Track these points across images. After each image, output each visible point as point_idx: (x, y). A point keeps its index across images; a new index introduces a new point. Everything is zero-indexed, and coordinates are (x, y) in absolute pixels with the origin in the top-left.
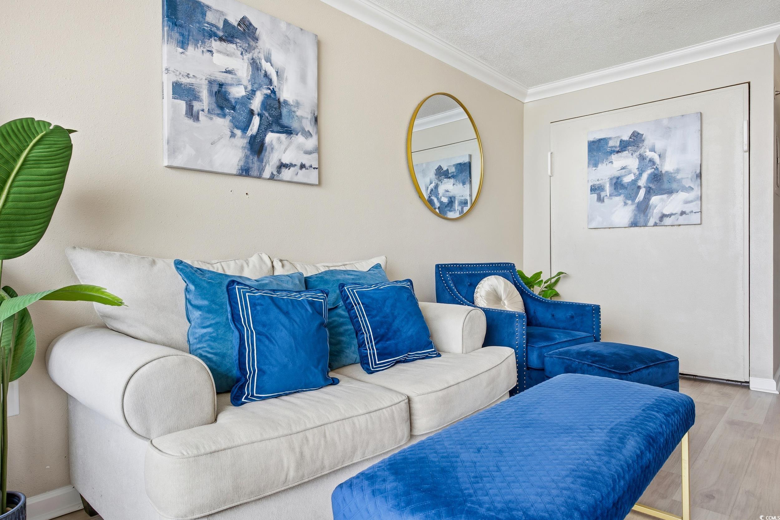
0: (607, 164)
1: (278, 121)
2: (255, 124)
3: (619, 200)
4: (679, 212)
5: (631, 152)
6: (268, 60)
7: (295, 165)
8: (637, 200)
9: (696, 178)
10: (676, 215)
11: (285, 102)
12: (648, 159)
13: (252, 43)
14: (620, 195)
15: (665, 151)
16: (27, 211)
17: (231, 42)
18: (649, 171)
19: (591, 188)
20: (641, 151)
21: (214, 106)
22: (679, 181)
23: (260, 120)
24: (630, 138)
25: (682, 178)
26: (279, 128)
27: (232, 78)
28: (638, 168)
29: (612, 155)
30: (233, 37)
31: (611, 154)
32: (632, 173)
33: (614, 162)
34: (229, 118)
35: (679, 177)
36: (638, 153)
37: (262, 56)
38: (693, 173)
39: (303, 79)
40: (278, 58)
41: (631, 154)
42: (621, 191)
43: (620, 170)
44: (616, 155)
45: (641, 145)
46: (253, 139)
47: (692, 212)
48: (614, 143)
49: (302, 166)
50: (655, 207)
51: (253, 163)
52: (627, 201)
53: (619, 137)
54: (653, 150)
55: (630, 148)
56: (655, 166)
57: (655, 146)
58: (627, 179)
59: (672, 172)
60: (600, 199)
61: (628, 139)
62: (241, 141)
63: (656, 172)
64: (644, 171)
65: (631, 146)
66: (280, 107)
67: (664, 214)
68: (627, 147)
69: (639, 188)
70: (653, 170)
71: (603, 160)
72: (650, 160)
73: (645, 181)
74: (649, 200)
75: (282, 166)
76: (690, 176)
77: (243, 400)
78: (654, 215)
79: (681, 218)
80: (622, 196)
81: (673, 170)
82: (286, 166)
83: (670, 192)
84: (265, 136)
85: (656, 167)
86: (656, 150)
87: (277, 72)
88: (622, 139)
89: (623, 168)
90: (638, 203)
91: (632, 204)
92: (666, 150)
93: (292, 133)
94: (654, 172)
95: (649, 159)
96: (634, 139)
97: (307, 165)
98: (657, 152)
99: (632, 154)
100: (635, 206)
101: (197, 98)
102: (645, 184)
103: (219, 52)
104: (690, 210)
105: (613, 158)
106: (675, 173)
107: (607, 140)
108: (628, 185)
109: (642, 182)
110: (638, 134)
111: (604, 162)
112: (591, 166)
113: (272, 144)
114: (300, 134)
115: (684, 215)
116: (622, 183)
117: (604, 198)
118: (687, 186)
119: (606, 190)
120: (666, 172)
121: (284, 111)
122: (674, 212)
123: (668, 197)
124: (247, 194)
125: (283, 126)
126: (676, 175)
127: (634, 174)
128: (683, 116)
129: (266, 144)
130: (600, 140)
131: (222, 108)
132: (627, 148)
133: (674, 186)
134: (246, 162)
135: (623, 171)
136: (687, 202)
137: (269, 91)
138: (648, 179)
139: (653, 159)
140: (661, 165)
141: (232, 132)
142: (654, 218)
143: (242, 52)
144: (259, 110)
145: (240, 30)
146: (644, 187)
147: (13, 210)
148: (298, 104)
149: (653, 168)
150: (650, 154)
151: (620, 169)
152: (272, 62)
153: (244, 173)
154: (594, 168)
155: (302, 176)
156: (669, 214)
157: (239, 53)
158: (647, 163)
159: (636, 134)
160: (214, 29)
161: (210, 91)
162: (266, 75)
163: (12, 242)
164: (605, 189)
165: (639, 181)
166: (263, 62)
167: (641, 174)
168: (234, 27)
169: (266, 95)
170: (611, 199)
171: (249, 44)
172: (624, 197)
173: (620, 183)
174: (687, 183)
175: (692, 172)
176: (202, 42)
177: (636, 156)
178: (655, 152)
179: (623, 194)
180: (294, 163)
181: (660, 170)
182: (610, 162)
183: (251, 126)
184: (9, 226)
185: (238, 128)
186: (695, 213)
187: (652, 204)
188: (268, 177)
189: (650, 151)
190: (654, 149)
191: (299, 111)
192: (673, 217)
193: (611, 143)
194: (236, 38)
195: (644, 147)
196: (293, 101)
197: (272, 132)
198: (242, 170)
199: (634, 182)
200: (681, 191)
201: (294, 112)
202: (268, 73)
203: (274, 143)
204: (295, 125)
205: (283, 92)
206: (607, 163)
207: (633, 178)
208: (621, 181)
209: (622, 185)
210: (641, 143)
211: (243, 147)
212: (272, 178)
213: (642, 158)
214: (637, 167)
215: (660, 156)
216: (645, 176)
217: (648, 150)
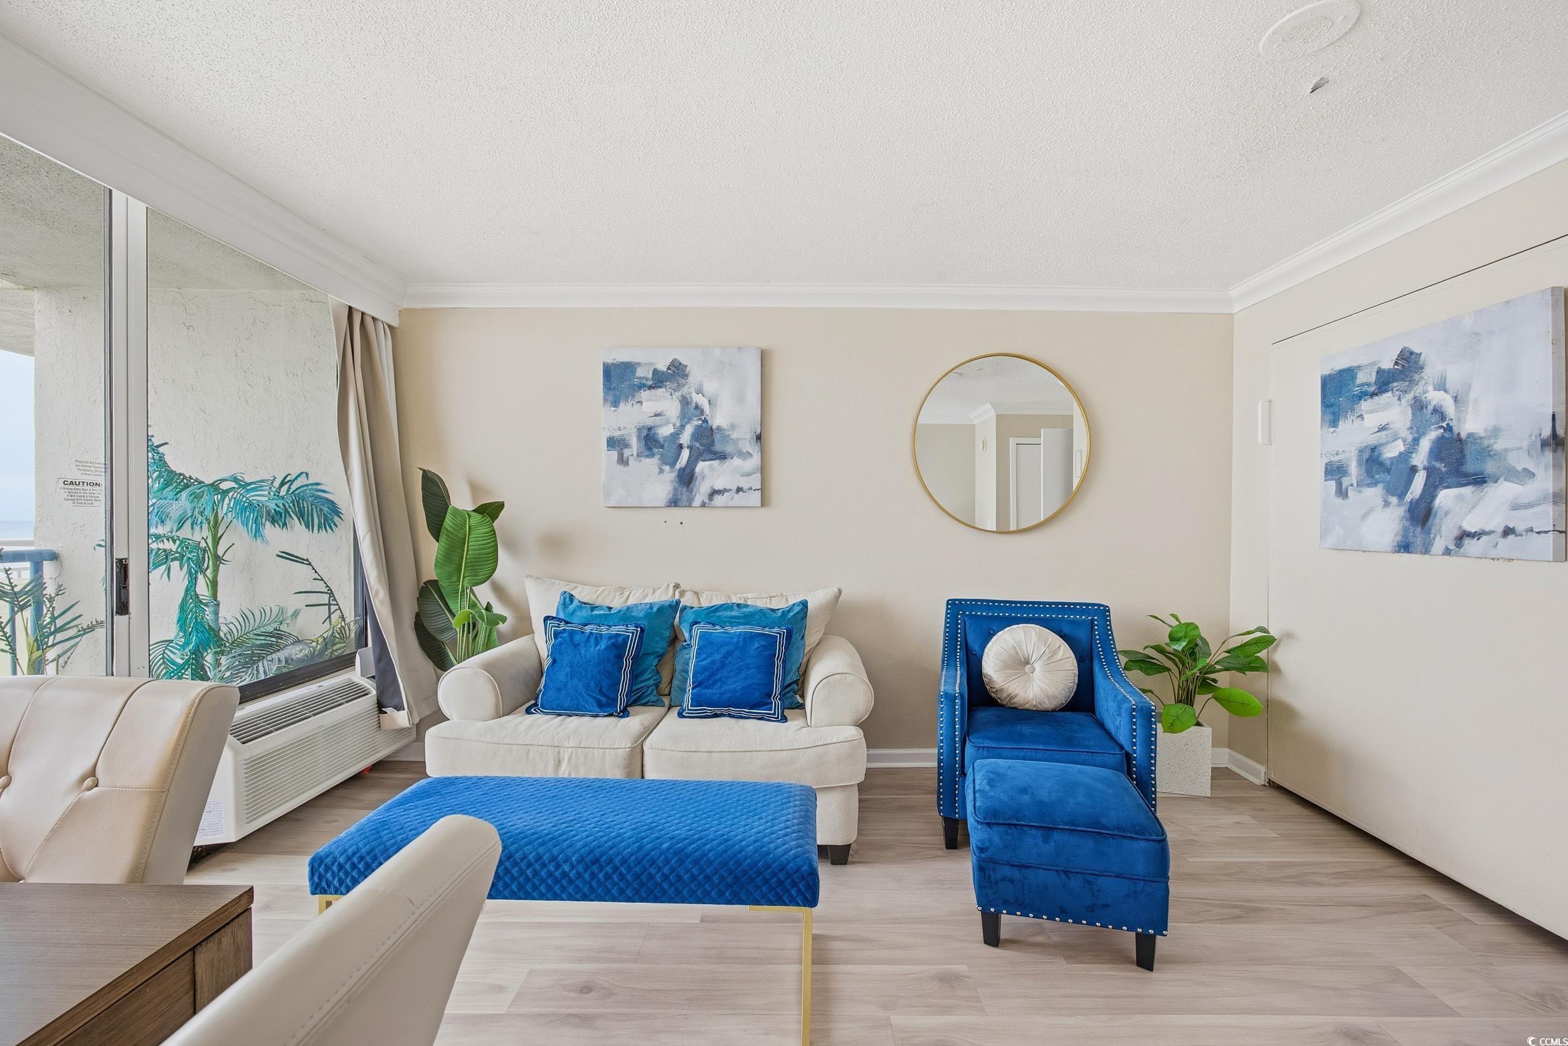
0: (1353, 420)
1: (710, 449)
2: (684, 456)
3: (1374, 494)
4: (1501, 529)
5: (1398, 393)
6: (699, 391)
7: (730, 490)
8: (1409, 497)
9: (1542, 449)
10: (1492, 535)
11: (719, 428)
12: (1430, 408)
13: (682, 381)
14: (1375, 484)
15: (1468, 387)
16: (481, 556)
17: (660, 387)
18: (1433, 434)
19: (1326, 469)
20: (1418, 390)
21: (643, 449)
22: (1499, 456)
23: (690, 452)
24: (1396, 363)
25: (1506, 450)
26: (711, 456)
27: (661, 420)
28: (1411, 428)
29: (1362, 401)
30: (662, 382)
31: (1360, 398)
32: (1399, 438)
33: (1365, 416)
34: (657, 457)
35: (1499, 446)
36: (1410, 396)
37: (692, 390)
38: (1533, 438)
39: (740, 399)
40: (710, 387)
41: (1396, 398)
42: (1377, 476)
43: (1378, 432)
44: (1369, 401)
45: (1416, 377)
46: (682, 470)
47: (1531, 530)
48: (1367, 377)
49: (739, 490)
50: (1447, 513)
51: (682, 494)
52: (1390, 497)
53: (1374, 363)
54: (1441, 386)
55: (1395, 384)
56: (1446, 423)
57: (1445, 378)
58: (1391, 452)
59: (1483, 434)
60: (1341, 493)
61: (1392, 367)
62: (670, 475)
63: (1447, 435)
64: (1424, 434)
65: (1397, 381)
66: (712, 435)
67: (1464, 531)
68: (1389, 383)
69: (1414, 470)
70: (1442, 431)
71: (1347, 412)
72: (1434, 410)
73: (1427, 454)
74: (1434, 497)
75: (714, 493)
76: (1525, 444)
77: (532, 710)
78: (1444, 529)
79: (1502, 542)
80: (1380, 486)
81: (1486, 430)
82: (719, 492)
83: (1479, 480)
84: (696, 466)
85: (1448, 424)
86: (1448, 386)
87: (710, 401)
88: (1380, 368)
89: (1382, 429)
90: (1411, 502)
91: (1399, 505)
92: (1470, 386)
93: (726, 458)
94: (1443, 437)
95: (1432, 408)
96: (1403, 366)
97: (745, 488)
98: (1451, 392)
99: (1399, 399)
100: (1404, 509)
101: (627, 446)
102: (1426, 463)
103: (649, 400)
104: (1527, 526)
105: (1363, 407)
106: (1489, 438)
107: (1353, 371)
108: (1392, 463)
109: (1420, 458)
110: (1412, 353)
111: (1348, 416)
112: (1327, 424)
113: (703, 473)
114: (735, 458)
115: (1511, 537)
116: (1380, 460)
117: (1347, 489)
118: (1520, 468)
119: (1351, 474)
120: (1470, 435)
121: (717, 437)
122: (1487, 529)
123: (1473, 492)
124: (681, 523)
125: (715, 453)
126: (1492, 441)
127: (1404, 441)
128: (1508, 302)
129: (696, 474)
130: (1341, 372)
131: (650, 449)
132: (1391, 385)
133: (1490, 467)
134: (675, 495)
135: (1383, 433)
136: (1516, 507)
137: (701, 422)
138: (1431, 451)
139: (1441, 406)
140: (1459, 420)
141: (660, 469)
142: (1443, 538)
143: (671, 393)
144: (689, 443)
145: (670, 373)
146: (1424, 469)
147: (472, 556)
148: (733, 427)
149: (1442, 427)
150: (1434, 397)
151: (1377, 430)
152: (704, 393)
153: (673, 505)
154: (1332, 430)
155: (739, 500)
156: (1476, 532)
157: (669, 394)
158: (1429, 416)
159: (1407, 354)
160: (644, 381)
161: (639, 437)
162: (697, 407)
163: (476, 575)
164: (1349, 472)
165: (1414, 455)
166: (694, 395)
167: (1416, 441)
168: (663, 373)
169: (698, 426)
170: (1360, 492)
171: (678, 383)
172: (1383, 488)
173: (1378, 460)
174: (1521, 461)
175: (1530, 436)
176: (632, 397)
177: (1408, 402)
178: (1446, 391)
179: (1382, 482)
180: (728, 488)
181: (1456, 430)
182: (1359, 416)
183: (680, 460)
184: (473, 566)
185: (666, 464)
186: (1539, 533)
187: (1439, 508)
188: (699, 505)
189: (1435, 390)
190: (1445, 383)
191: (735, 433)
192: (1484, 538)
193: (1361, 378)
194: (666, 381)
195: (1423, 382)
196: (727, 425)
197: (703, 461)
198: (670, 502)
199: (1405, 456)
200: (1505, 480)
201: (729, 435)
202: (700, 404)
203: (706, 472)
204: (729, 449)
205: (715, 418)
206: (1354, 418)
207: (1402, 449)
208: (1380, 454)
209: (1381, 464)
210: (1416, 373)
211: (671, 481)
212: (703, 505)
213: (1419, 406)
214: (1409, 426)
215: (1455, 399)
216: (1425, 445)
217: (1430, 388)
